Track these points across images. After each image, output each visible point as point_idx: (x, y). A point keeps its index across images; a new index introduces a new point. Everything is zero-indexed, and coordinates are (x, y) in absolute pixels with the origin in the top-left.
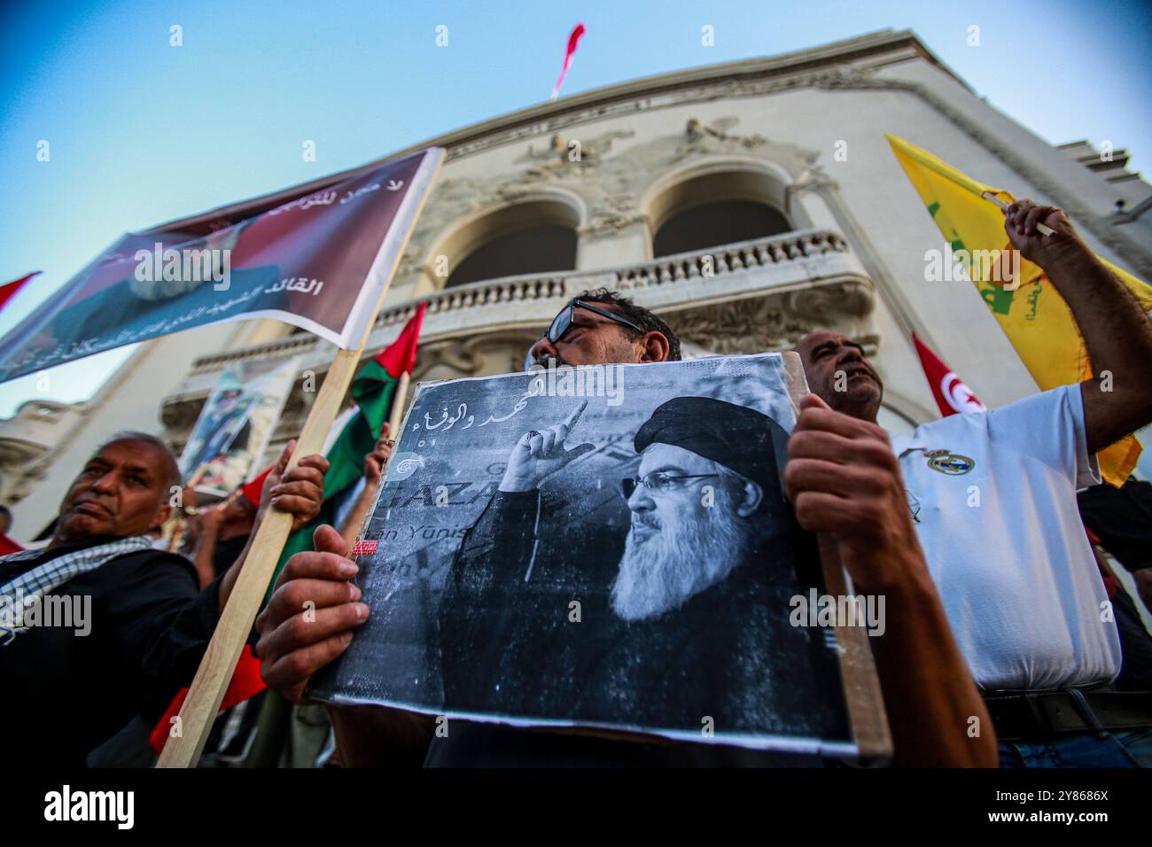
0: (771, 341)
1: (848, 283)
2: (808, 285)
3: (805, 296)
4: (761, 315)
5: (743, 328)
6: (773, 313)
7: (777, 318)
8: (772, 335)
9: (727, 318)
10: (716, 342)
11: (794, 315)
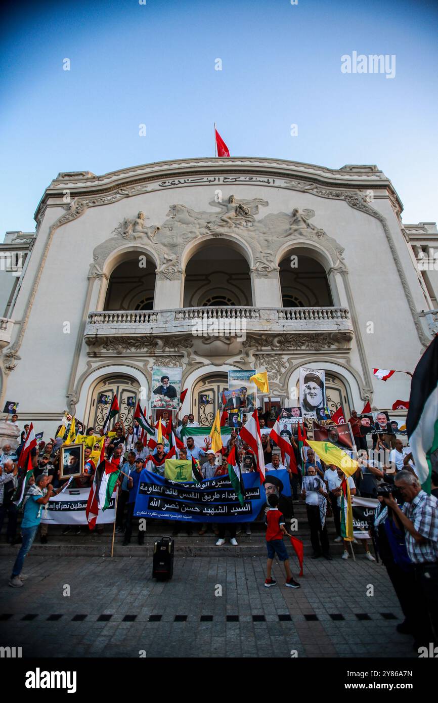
0: (323, 346)
1: (348, 333)
2: (337, 332)
3: (336, 334)
4: (322, 337)
5: (316, 341)
6: (325, 338)
7: (326, 339)
8: (323, 344)
9: (312, 337)
10: (307, 343)
11: (330, 339)
